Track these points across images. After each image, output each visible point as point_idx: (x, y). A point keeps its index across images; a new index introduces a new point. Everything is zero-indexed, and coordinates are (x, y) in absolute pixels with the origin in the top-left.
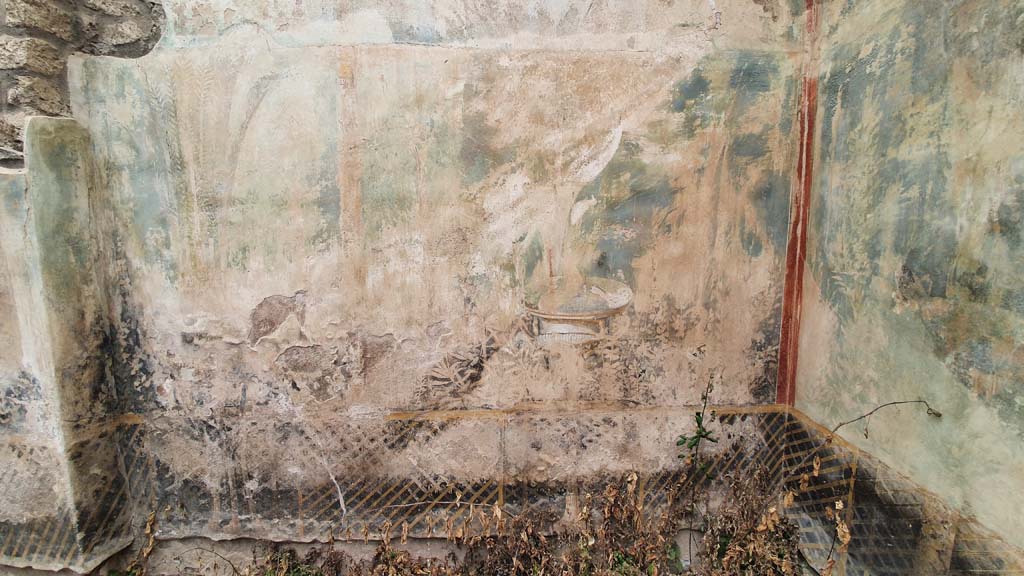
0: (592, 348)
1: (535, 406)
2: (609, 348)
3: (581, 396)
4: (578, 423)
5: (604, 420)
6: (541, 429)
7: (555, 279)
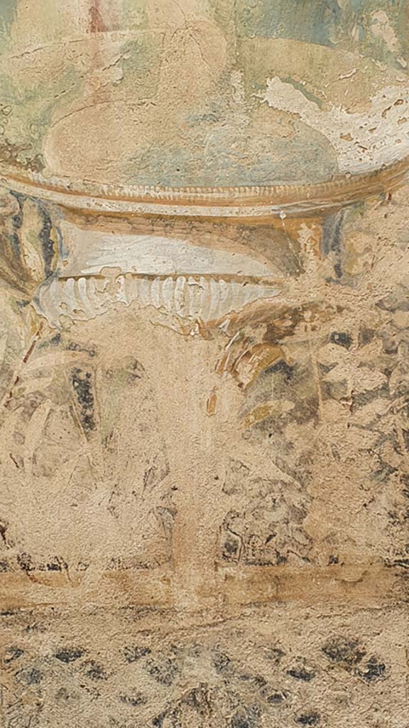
0: (273, 337)
1: (36, 595)
2: (344, 340)
3: (231, 548)
4: (222, 663)
5: (332, 652)
6: (62, 693)
7: (112, 43)
